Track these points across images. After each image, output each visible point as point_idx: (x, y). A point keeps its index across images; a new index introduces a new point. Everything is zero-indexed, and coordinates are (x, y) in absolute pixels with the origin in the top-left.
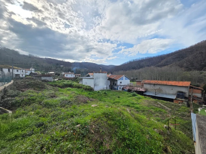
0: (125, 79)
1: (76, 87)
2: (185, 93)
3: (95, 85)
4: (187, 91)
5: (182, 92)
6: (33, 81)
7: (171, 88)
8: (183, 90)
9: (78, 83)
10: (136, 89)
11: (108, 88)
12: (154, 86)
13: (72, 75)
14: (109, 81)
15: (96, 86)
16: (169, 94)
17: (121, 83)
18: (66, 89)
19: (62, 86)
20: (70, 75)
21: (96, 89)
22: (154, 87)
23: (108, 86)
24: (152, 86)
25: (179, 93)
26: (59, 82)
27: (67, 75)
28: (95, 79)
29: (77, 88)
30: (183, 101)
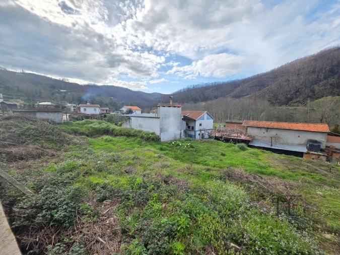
0: (208, 119)
1: (121, 135)
2: (320, 143)
3: (162, 130)
4: (324, 140)
5: (316, 142)
6: (31, 124)
7: (297, 134)
8: (318, 138)
9: (121, 125)
10: (235, 136)
11: (182, 135)
12: (267, 131)
13: (95, 110)
14: (184, 123)
15: (164, 131)
16: (293, 145)
17: (200, 125)
18: (100, 138)
19: (90, 133)
20: (93, 109)
21: (164, 138)
22: (266, 133)
23: (182, 131)
24: (264, 131)
25: (311, 143)
26: (79, 124)
27: (85, 110)
28: (163, 118)
29: (125, 137)
30: (320, 155)
